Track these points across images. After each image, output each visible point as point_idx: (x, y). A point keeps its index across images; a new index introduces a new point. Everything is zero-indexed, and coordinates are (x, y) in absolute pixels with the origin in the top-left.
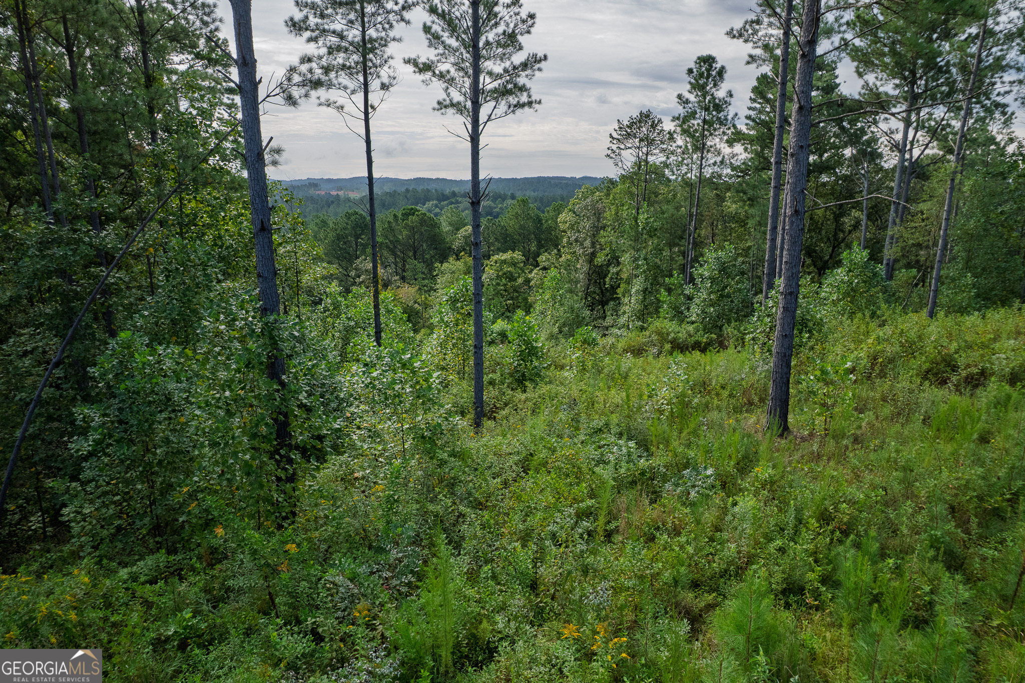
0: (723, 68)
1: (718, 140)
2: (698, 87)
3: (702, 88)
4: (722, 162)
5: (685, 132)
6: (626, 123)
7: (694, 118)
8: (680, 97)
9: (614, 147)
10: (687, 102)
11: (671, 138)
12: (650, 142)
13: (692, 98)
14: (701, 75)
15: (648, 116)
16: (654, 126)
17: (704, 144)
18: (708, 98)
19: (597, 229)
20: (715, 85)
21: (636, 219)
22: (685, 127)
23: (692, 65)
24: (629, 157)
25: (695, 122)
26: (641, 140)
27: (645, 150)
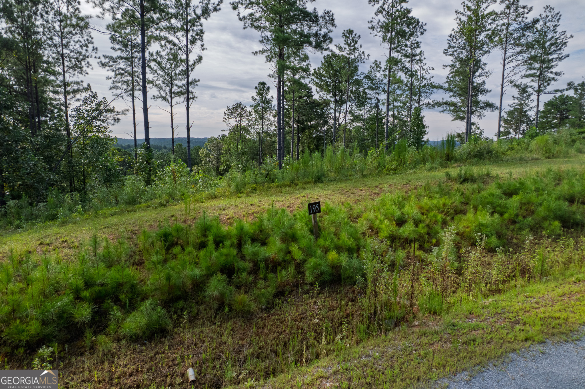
0: (269, 87)
1: (268, 115)
2: (260, 94)
3: (261, 94)
4: (271, 124)
5: (255, 111)
6: (231, 107)
7: (259, 106)
8: (253, 97)
9: (226, 117)
10: (256, 99)
11: (250, 114)
12: (242, 116)
13: (257, 98)
14: (261, 90)
15: (240, 105)
16: (243, 109)
17: (263, 117)
18: (264, 98)
19: (219, 154)
20: (266, 93)
21: (237, 147)
22: (256, 109)
23: (257, 85)
24: (233, 122)
25: (260, 108)
26: (238, 115)
27: (239, 119)
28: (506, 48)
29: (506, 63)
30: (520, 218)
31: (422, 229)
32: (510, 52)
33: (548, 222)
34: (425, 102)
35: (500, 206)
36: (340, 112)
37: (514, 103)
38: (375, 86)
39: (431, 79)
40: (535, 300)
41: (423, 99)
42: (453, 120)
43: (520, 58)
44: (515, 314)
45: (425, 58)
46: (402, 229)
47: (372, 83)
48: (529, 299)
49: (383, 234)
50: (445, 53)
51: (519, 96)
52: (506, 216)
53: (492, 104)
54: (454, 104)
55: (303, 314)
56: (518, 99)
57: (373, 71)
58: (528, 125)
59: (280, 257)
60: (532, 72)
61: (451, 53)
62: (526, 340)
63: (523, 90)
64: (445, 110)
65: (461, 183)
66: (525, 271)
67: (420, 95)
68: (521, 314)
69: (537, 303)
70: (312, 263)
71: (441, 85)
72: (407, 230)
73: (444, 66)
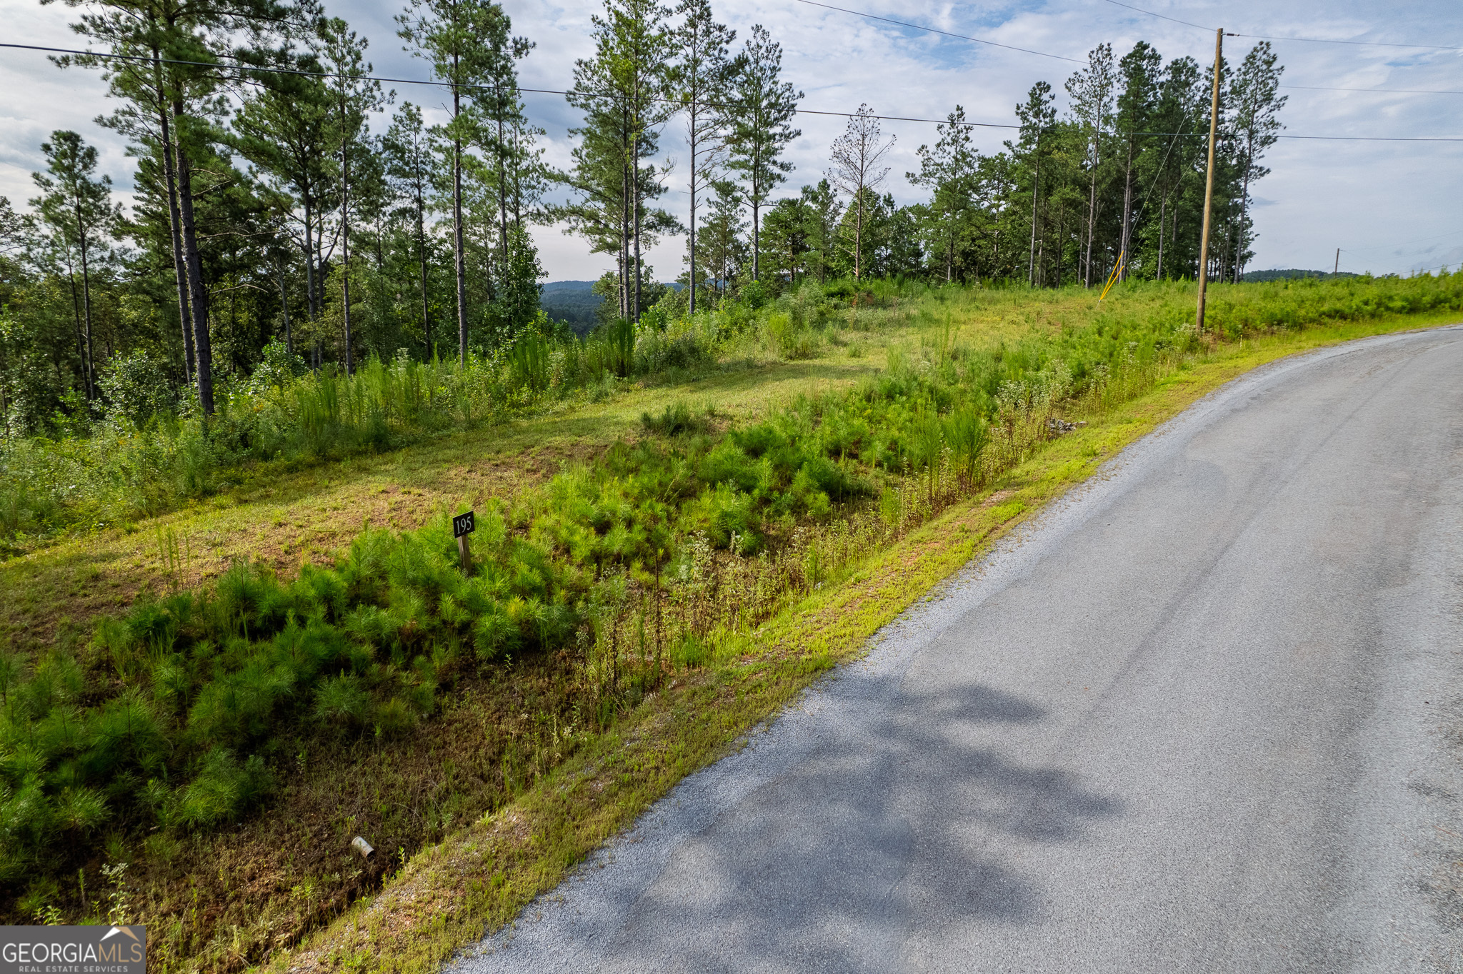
28: (694, 110)
29: (696, 141)
30: (776, 494)
31: (638, 535)
32: (703, 118)
33: (812, 496)
34: (530, 209)
35: (744, 475)
36: (321, 230)
37: (710, 214)
38: (411, 168)
39: (540, 155)
40: (815, 619)
41: (526, 202)
42: (592, 252)
43: (722, 132)
44: (796, 643)
45: (523, 106)
46: (607, 540)
47: (402, 158)
48: (808, 619)
49: (580, 553)
50: (569, 100)
51: (720, 200)
52: (756, 492)
53: (671, 217)
54: (593, 216)
55: (498, 710)
56: (717, 204)
57: (401, 128)
58: (737, 259)
59: (423, 624)
60: (742, 157)
61: (583, 101)
62: (816, 670)
63: (726, 189)
64: (574, 229)
65: (671, 435)
66: (795, 580)
67: (519, 194)
68: (803, 640)
69: (818, 622)
70: (488, 624)
71: (566, 172)
72: (618, 539)
73: (571, 132)
